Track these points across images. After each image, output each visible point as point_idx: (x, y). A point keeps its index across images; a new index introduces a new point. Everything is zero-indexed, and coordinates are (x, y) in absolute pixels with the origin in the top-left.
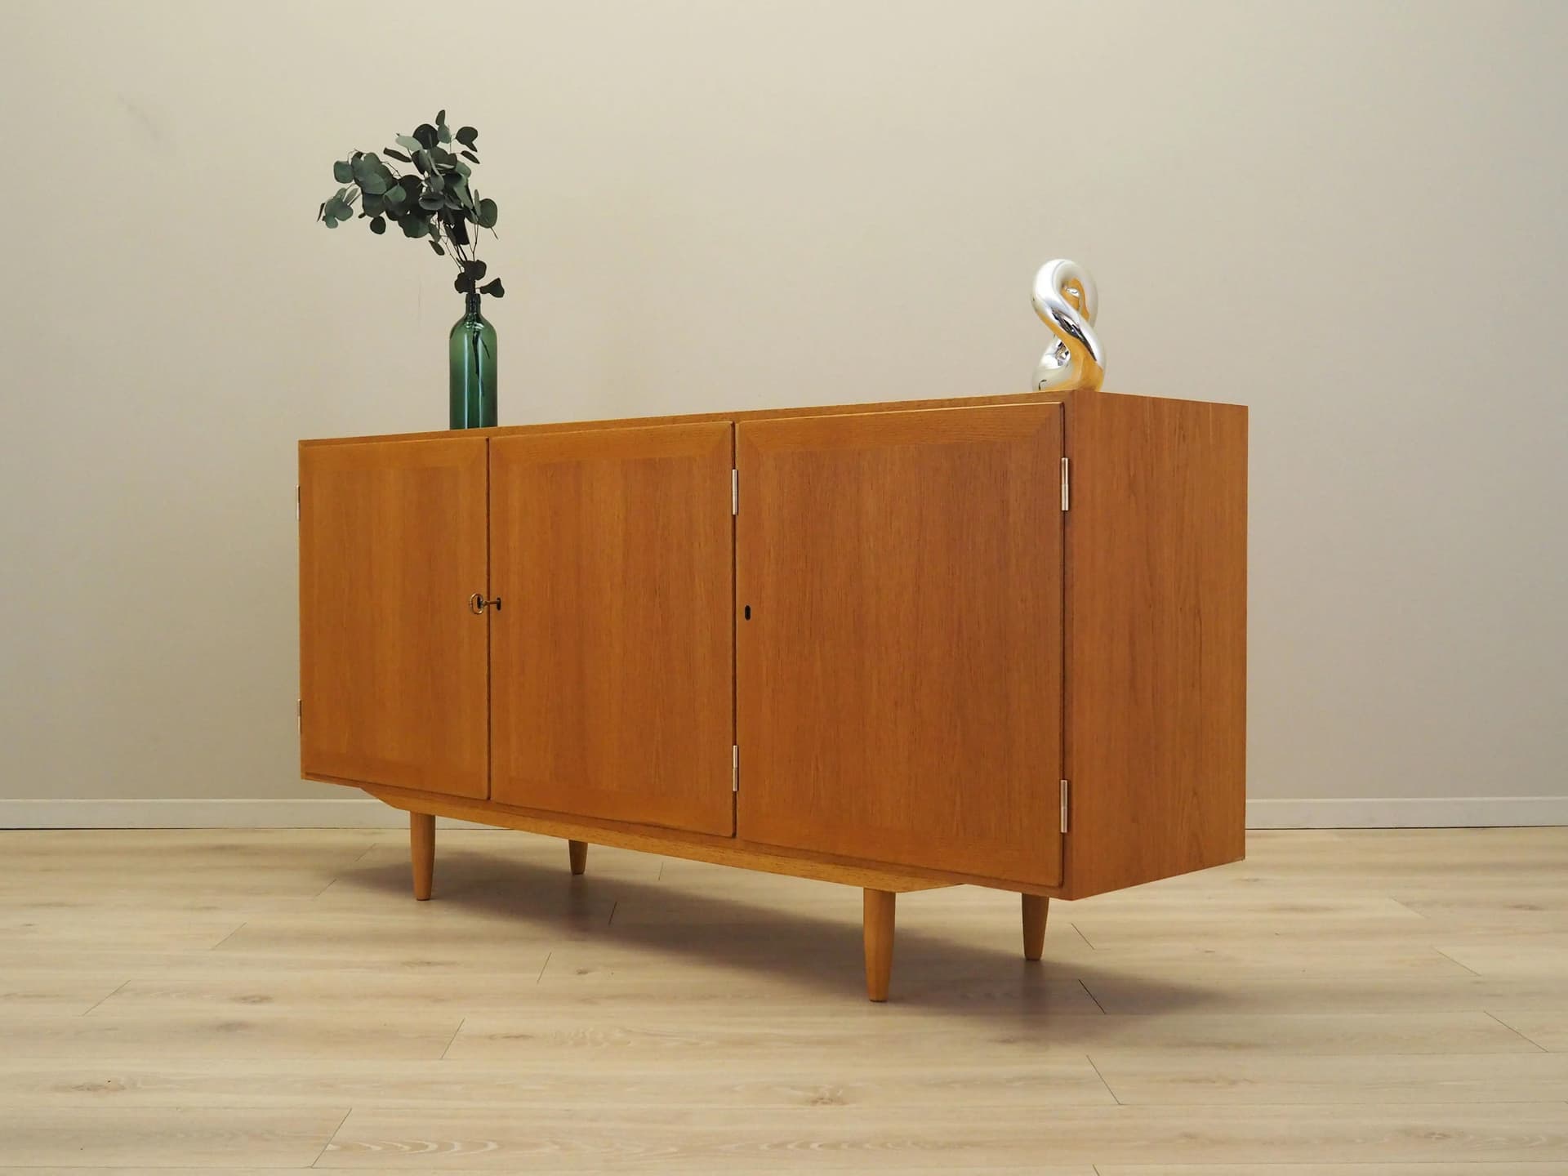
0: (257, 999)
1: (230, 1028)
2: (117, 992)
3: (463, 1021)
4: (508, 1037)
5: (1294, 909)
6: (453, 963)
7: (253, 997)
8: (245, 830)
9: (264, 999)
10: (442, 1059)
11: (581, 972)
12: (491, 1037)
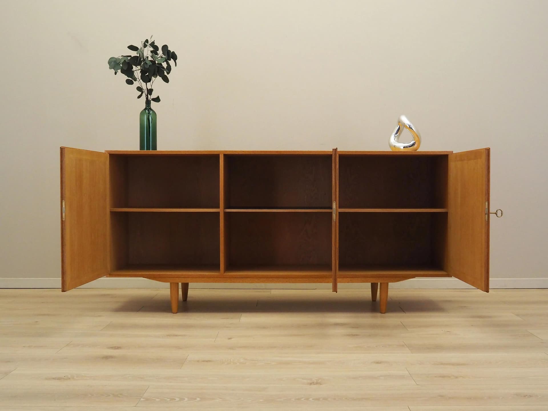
0: (116, 348)
1: (107, 358)
2: (68, 345)
3: (188, 355)
4: (204, 361)
6: (184, 335)
8: (112, 289)
9: (118, 348)
10: (181, 369)
11: (229, 339)
12: (198, 361)
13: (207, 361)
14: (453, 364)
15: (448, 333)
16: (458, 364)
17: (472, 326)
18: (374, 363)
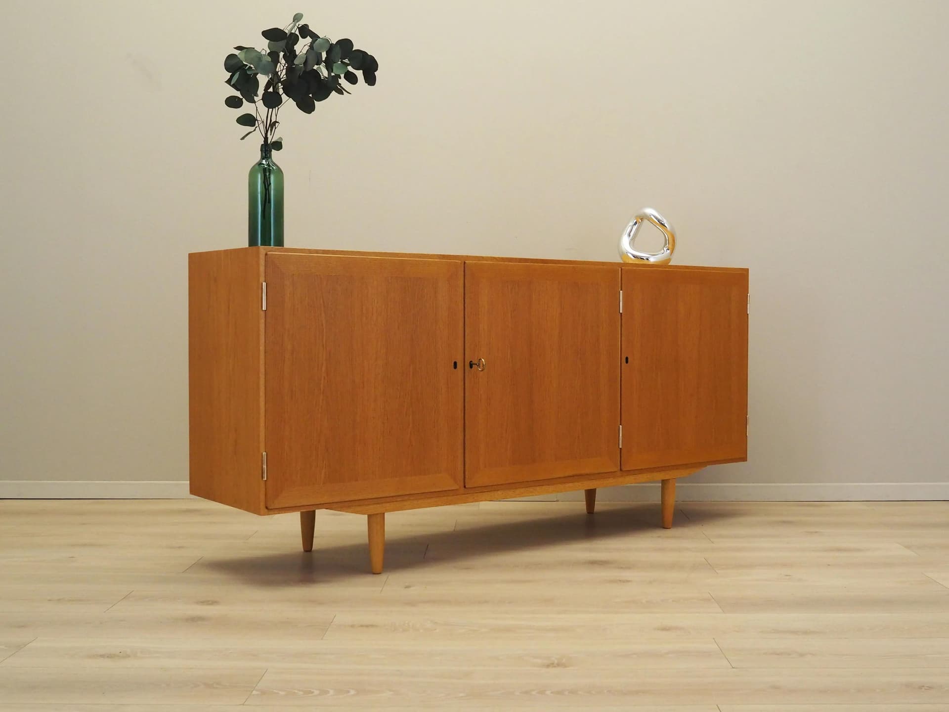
0: (210, 602)
1: (194, 620)
2: (126, 598)
3: (335, 616)
4: (362, 626)
5: (839, 550)
7: (209, 601)
9: (214, 603)
10: (322, 639)
11: (407, 587)
12: (352, 626)
13: (367, 626)
14: (795, 632)
15: (788, 577)
16: (806, 633)
17: (829, 565)
18: (658, 630)
